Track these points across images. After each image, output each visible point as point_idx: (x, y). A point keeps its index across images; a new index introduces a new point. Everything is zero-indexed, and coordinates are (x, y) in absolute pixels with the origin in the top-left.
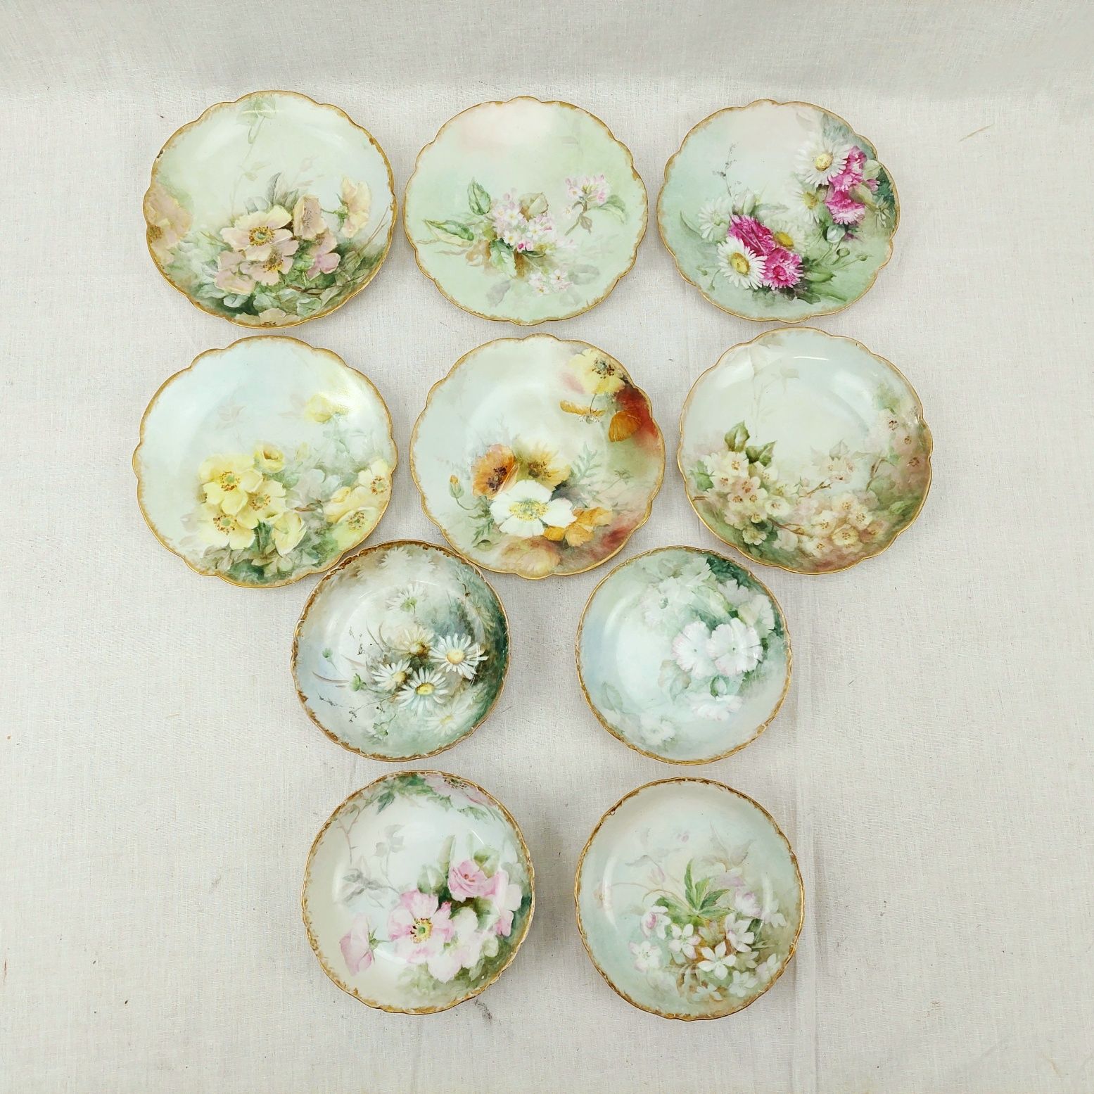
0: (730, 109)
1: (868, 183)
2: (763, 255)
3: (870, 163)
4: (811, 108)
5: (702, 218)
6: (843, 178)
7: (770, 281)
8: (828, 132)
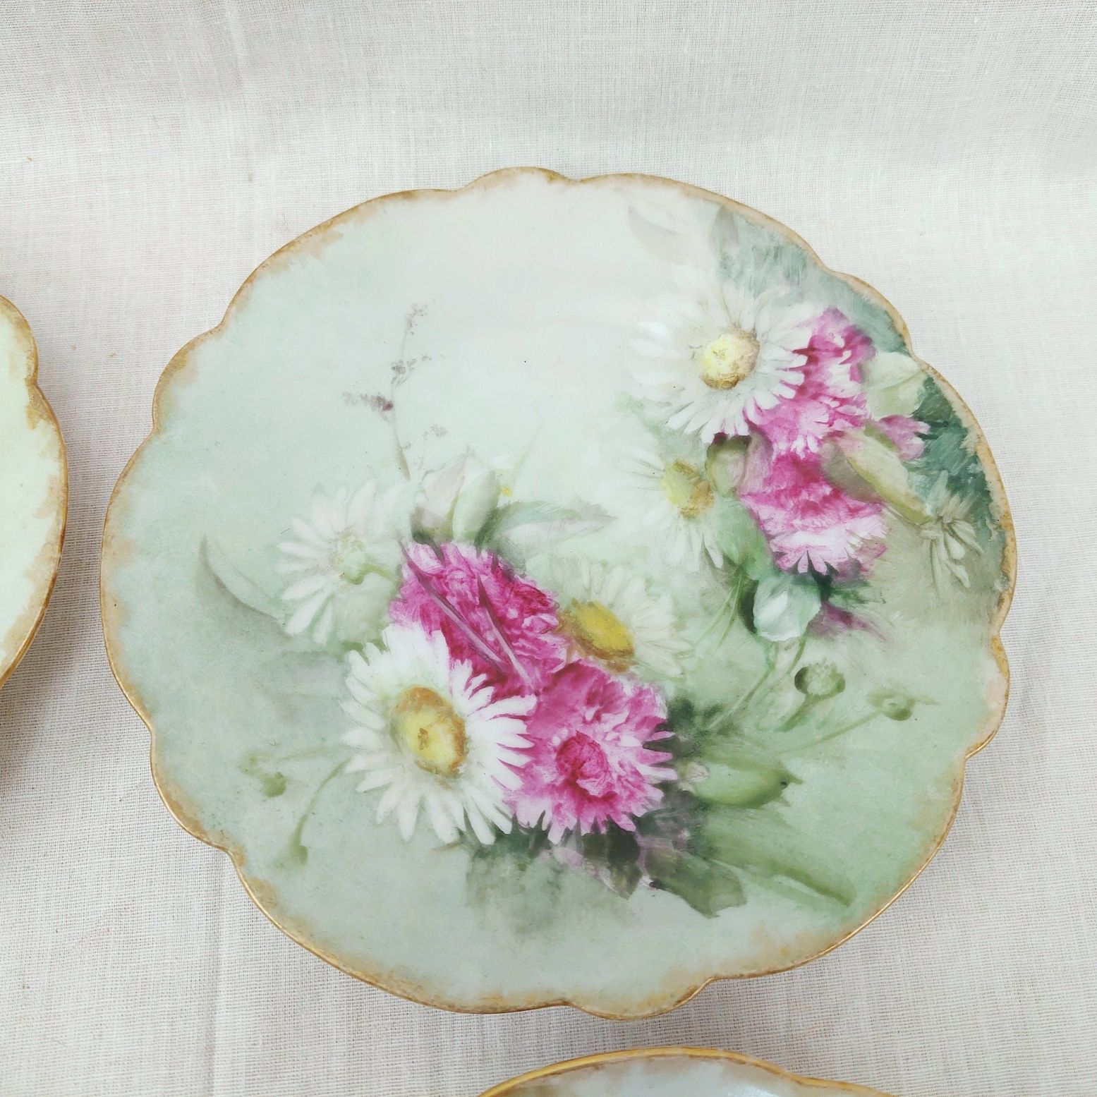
0: (407, 195)
1: (886, 428)
2: (519, 692)
3: (885, 363)
4: (673, 193)
5: (293, 558)
6: (797, 414)
7: (545, 804)
8: (737, 266)
